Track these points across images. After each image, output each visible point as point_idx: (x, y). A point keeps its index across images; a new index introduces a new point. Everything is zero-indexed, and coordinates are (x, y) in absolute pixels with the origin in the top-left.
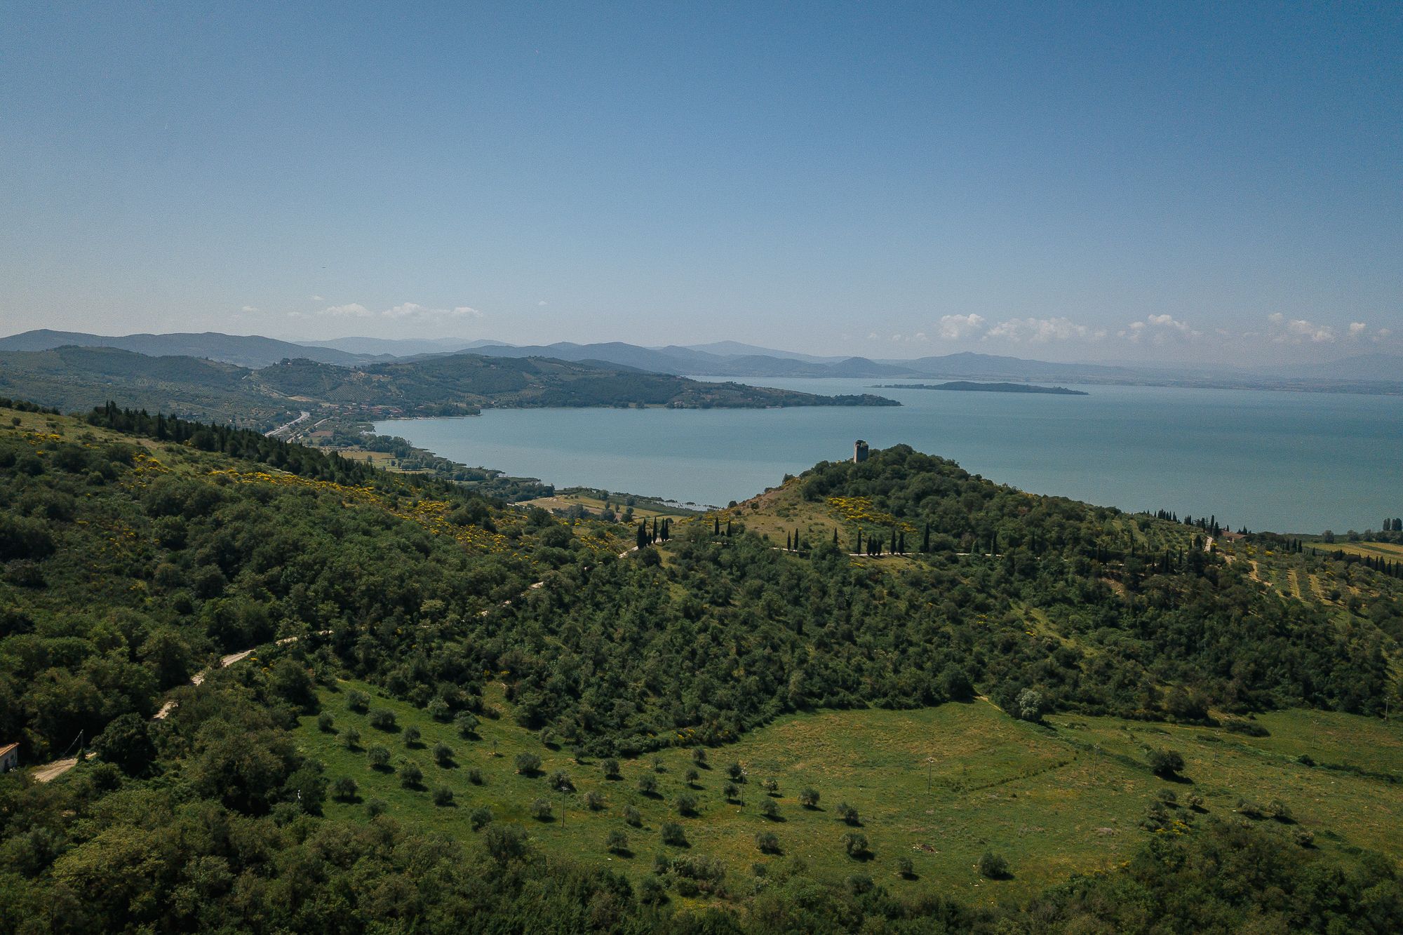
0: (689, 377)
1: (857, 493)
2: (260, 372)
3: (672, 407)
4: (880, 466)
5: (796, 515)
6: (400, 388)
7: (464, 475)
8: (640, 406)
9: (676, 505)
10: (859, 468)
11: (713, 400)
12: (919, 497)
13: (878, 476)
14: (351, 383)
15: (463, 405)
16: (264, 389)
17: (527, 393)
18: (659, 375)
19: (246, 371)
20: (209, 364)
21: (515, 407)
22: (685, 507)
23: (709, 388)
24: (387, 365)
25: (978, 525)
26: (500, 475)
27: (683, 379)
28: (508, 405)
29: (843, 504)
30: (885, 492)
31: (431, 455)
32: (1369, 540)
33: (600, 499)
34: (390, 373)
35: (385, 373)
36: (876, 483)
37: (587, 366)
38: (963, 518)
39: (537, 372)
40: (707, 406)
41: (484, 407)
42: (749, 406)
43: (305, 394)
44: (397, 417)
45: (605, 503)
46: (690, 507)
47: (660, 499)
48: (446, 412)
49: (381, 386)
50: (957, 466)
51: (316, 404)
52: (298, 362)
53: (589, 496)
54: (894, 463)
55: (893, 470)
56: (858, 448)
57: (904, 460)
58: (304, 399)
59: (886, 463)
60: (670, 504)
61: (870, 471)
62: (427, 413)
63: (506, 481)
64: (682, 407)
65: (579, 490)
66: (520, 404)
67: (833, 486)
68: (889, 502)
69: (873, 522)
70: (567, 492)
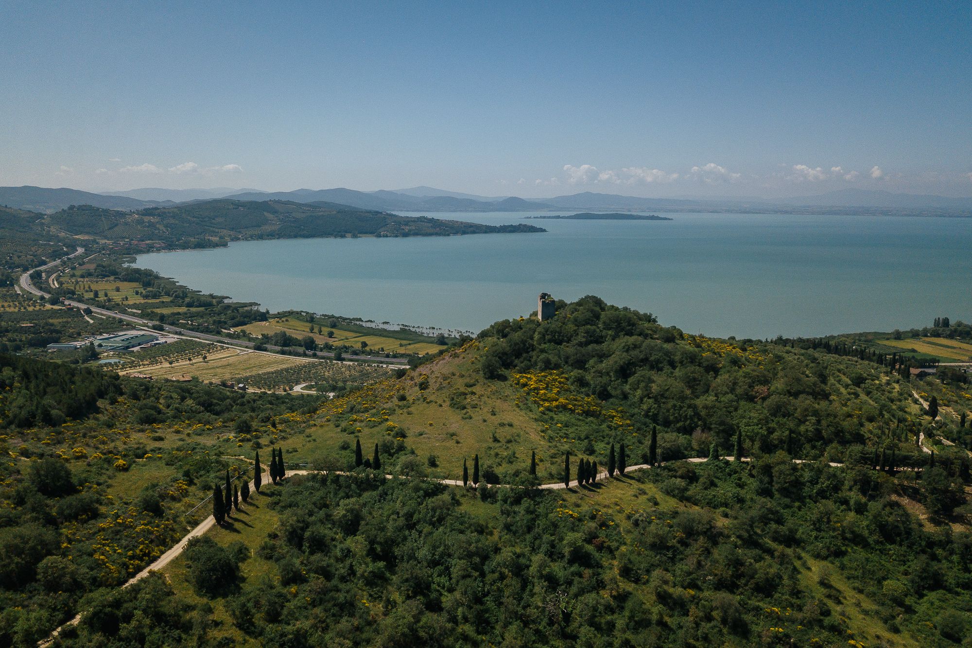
0: (393, 213)
1: (548, 366)
2: (51, 216)
3: (379, 236)
4: (571, 327)
5: (474, 407)
6: (166, 226)
7: (194, 302)
8: (355, 236)
9: (373, 325)
10: (547, 330)
11: (410, 231)
12: (624, 372)
13: (569, 341)
14: (126, 224)
15: (215, 239)
16: (53, 230)
17: (268, 228)
18: (370, 212)
19: (40, 216)
20: (7, 210)
21: (257, 240)
22: (381, 326)
23: (408, 221)
24: (156, 209)
25: (710, 415)
26: (226, 301)
27: (387, 214)
28: (252, 237)
29: (533, 384)
30: (580, 364)
31: (174, 283)
32: (926, 336)
33: (307, 321)
34: (159, 215)
35: (155, 215)
36: (569, 349)
37: (314, 206)
38: (689, 406)
39: (275, 212)
40: (406, 235)
41: (232, 240)
42: (437, 234)
43: (88, 233)
44: (158, 250)
45: (310, 325)
46: (386, 327)
47: (360, 320)
48: (201, 245)
49: (152, 225)
50: (655, 321)
51: (94, 241)
52: (82, 208)
53: (298, 319)
54: (587, 322)
55: (587, 332)
56: (544, 304)
57: (598, 317)
58: (86, 237)
59: (577, 323)
60: (369, 325)
61: (560, 333)
62: (185, 247)
63: (228, 307)
64: (387, 236)
65: (291, 313)
66: (261, 237)
67: (518, 355)
68: (588, 377)
69: (572, 411)
70: (280, 316)
